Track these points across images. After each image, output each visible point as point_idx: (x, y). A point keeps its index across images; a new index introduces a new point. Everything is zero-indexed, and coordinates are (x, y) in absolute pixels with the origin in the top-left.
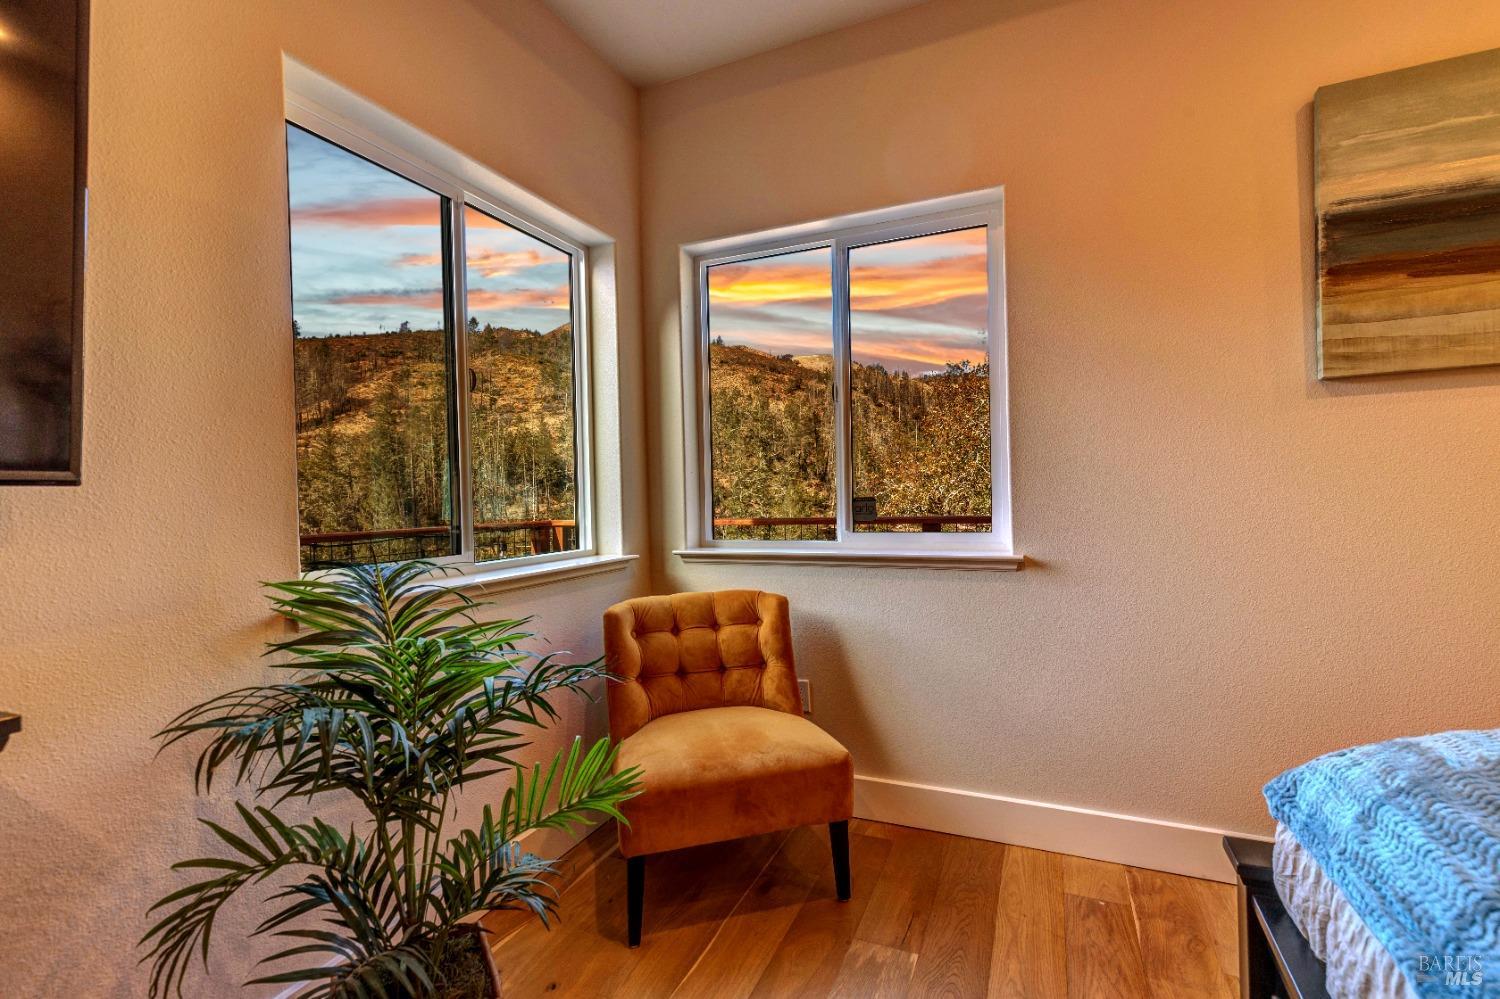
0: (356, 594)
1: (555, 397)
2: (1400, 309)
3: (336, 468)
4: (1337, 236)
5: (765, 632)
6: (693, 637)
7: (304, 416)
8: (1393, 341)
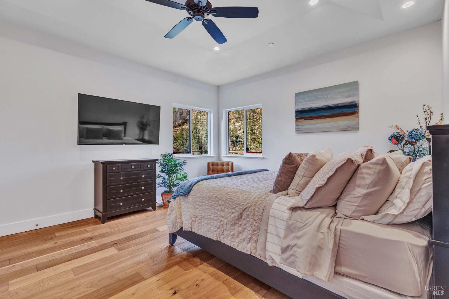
0: (167, 156)
1: (238, 118)
2: (303, 124)
3: (183, 137)
4: (297, 114)
5: (230, 167)
6: (220, 167)
7: (176, 124)
8: (303, 128)
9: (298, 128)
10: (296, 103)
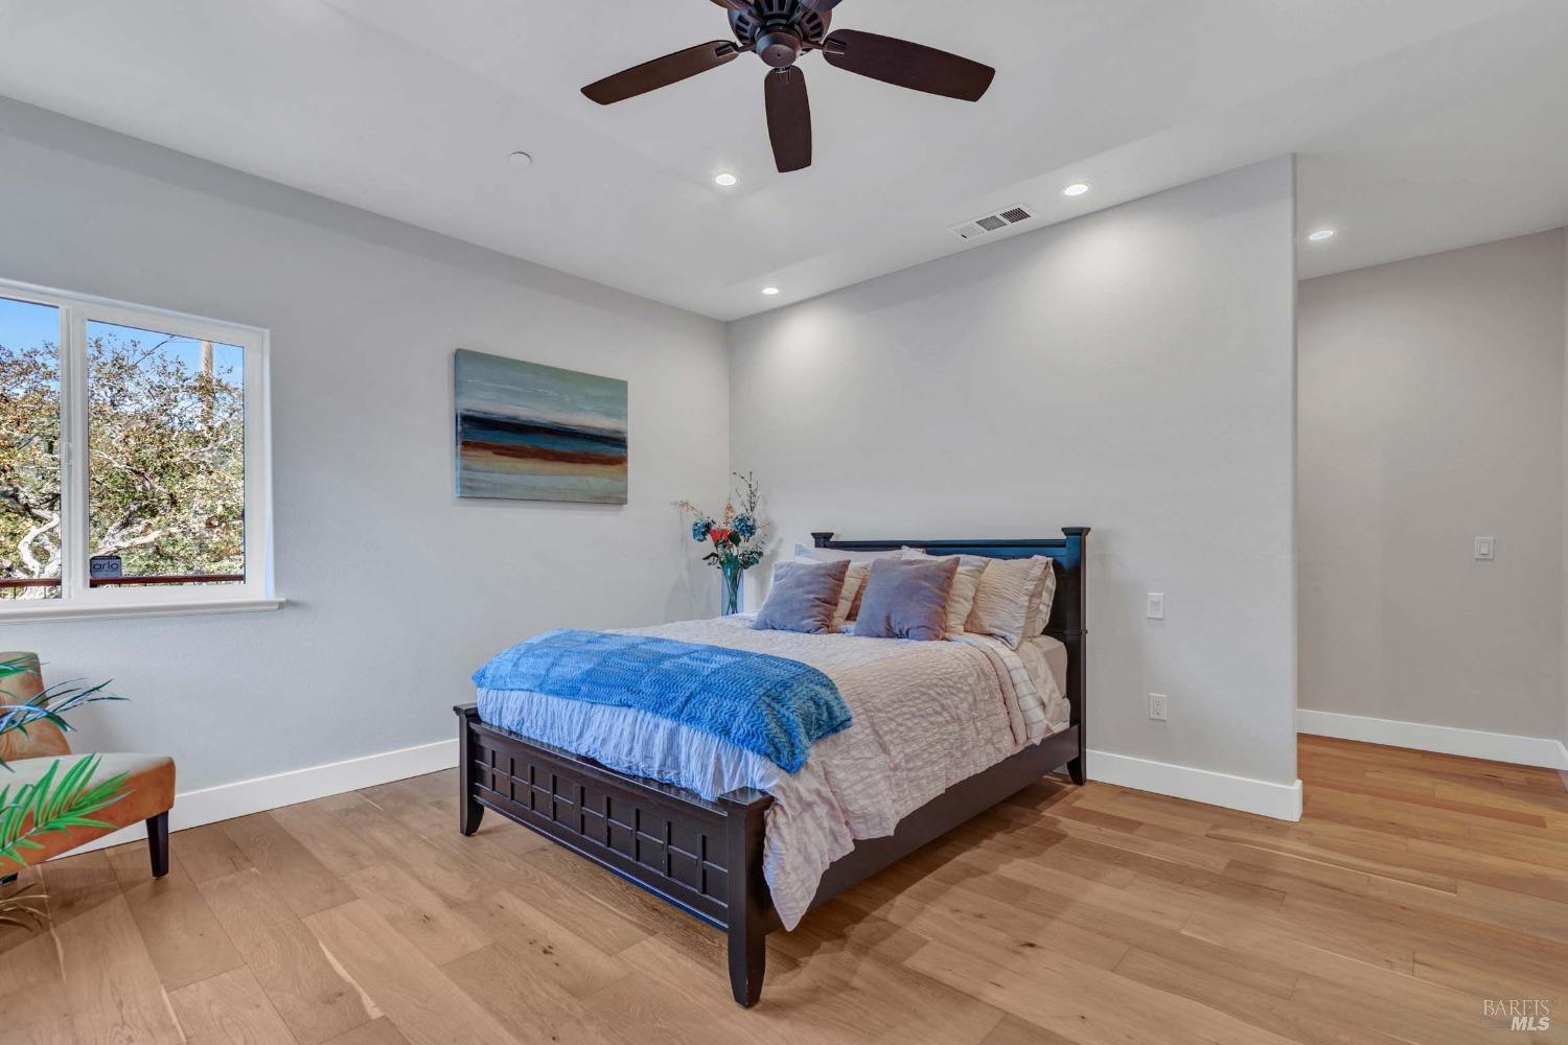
2: (489, 469)
4: (464, 425)
8: (487, 482)
9: (471, 480)
10: (458, 386)
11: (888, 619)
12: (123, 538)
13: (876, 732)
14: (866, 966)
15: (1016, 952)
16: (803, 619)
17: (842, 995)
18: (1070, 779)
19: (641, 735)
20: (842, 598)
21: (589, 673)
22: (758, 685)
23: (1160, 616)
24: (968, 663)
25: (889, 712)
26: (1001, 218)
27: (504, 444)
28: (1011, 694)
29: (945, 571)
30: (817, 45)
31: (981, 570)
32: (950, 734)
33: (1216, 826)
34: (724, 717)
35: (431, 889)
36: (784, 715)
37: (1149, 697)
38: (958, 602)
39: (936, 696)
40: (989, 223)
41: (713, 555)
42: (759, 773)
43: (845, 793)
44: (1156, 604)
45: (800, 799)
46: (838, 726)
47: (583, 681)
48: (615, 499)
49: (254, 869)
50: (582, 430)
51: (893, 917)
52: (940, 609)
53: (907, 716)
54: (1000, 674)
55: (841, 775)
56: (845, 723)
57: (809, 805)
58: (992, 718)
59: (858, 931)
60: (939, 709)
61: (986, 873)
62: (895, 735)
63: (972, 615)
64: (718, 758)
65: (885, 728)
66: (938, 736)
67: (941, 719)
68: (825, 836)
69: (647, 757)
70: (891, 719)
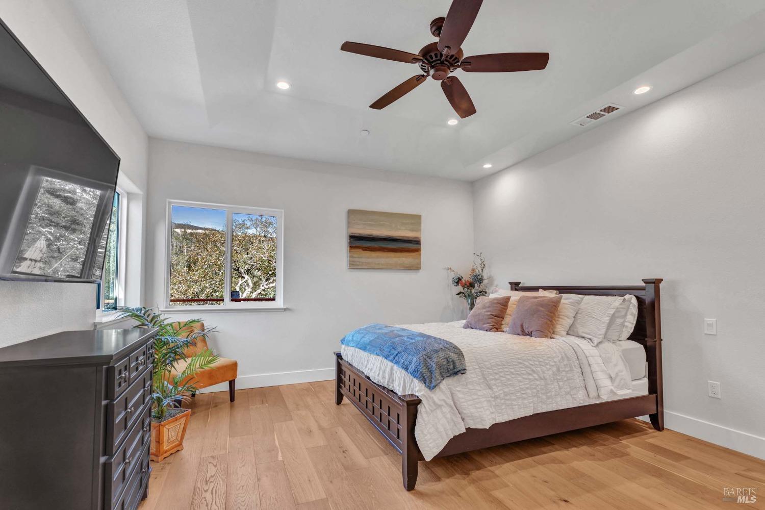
2: (360, 256)
4: (351, 240)
8: (359, 262)
9: (353, 261)
10: (349, 224)
11: (522, 326)
12: (267, 285)
13: (485, 379)
14: (471, 489)
15: (555, 502)
16: (484, 324)
17: (453, 497)
18: (652, 426)
19: (383, 368)
20: (507, 315)
21: (370, 342)
22: (424, 350)
23: (715, 333)
24: (557, 351)
25: (495, 370)
26: (601, 113)
27: (367, 246)
28: (586, 369)
29: (553, 302)
30: (458, 66)
31: (579, 303)
32: (537, 386)
33: (749, 470)
34: (407, 363)
35: (317, 421)
36: (430, 364)
37: (707, 382)
38: (562, 319)
39: (529, 365)
40: (595, 116)
41: (461, 293)
42: (417, 388)
43: (462, 404)
44: (710, 325)
45: (434, 402)
46: (458, 372)
47: (369, 344)
48: (416, 267)
49: (267, 404)
50: (401, 238)
51: (497, 472)
52: (549, 322)
53: (508, 373)
54: (580, 358)
55: (460, 395)
56: (462, 371)
57: (439, 406)
58: (570, 381)
59: (476, 474)
60: (530, 372)
61: (563, 463)
62: (498, 381)
63: (572, 326)
64: (404, 380)
65: (491, 377)
66: (528, 386)
67: (531, 377)
68: (448, 422)
69: (384, 378)
70: (496, 374)
